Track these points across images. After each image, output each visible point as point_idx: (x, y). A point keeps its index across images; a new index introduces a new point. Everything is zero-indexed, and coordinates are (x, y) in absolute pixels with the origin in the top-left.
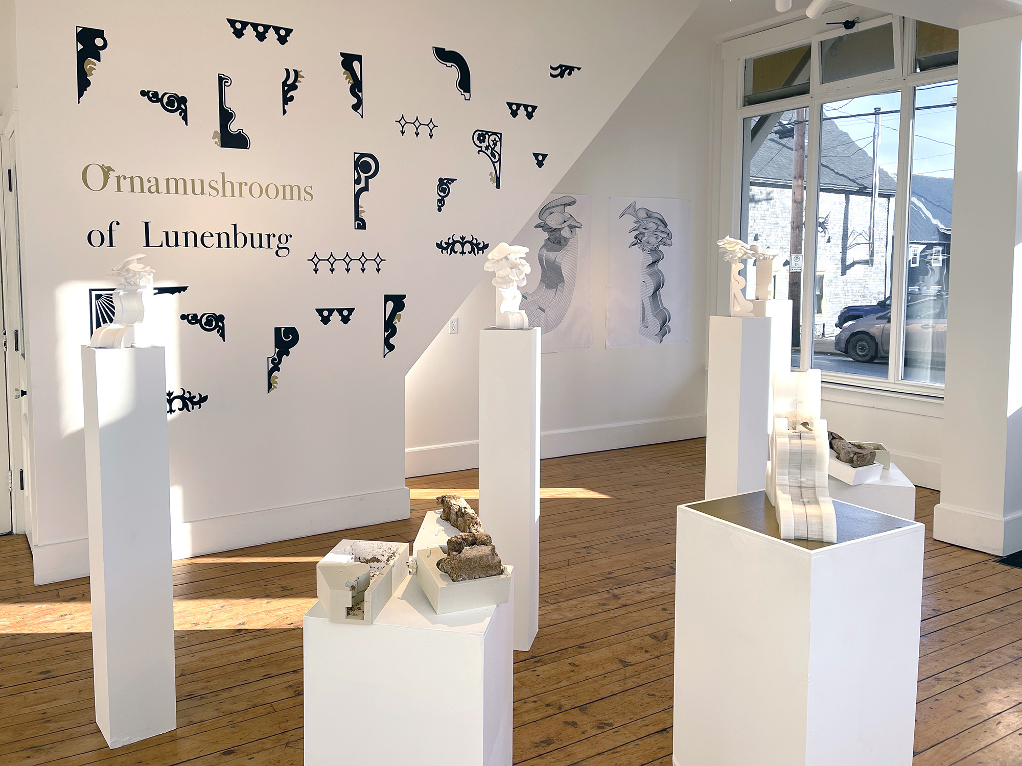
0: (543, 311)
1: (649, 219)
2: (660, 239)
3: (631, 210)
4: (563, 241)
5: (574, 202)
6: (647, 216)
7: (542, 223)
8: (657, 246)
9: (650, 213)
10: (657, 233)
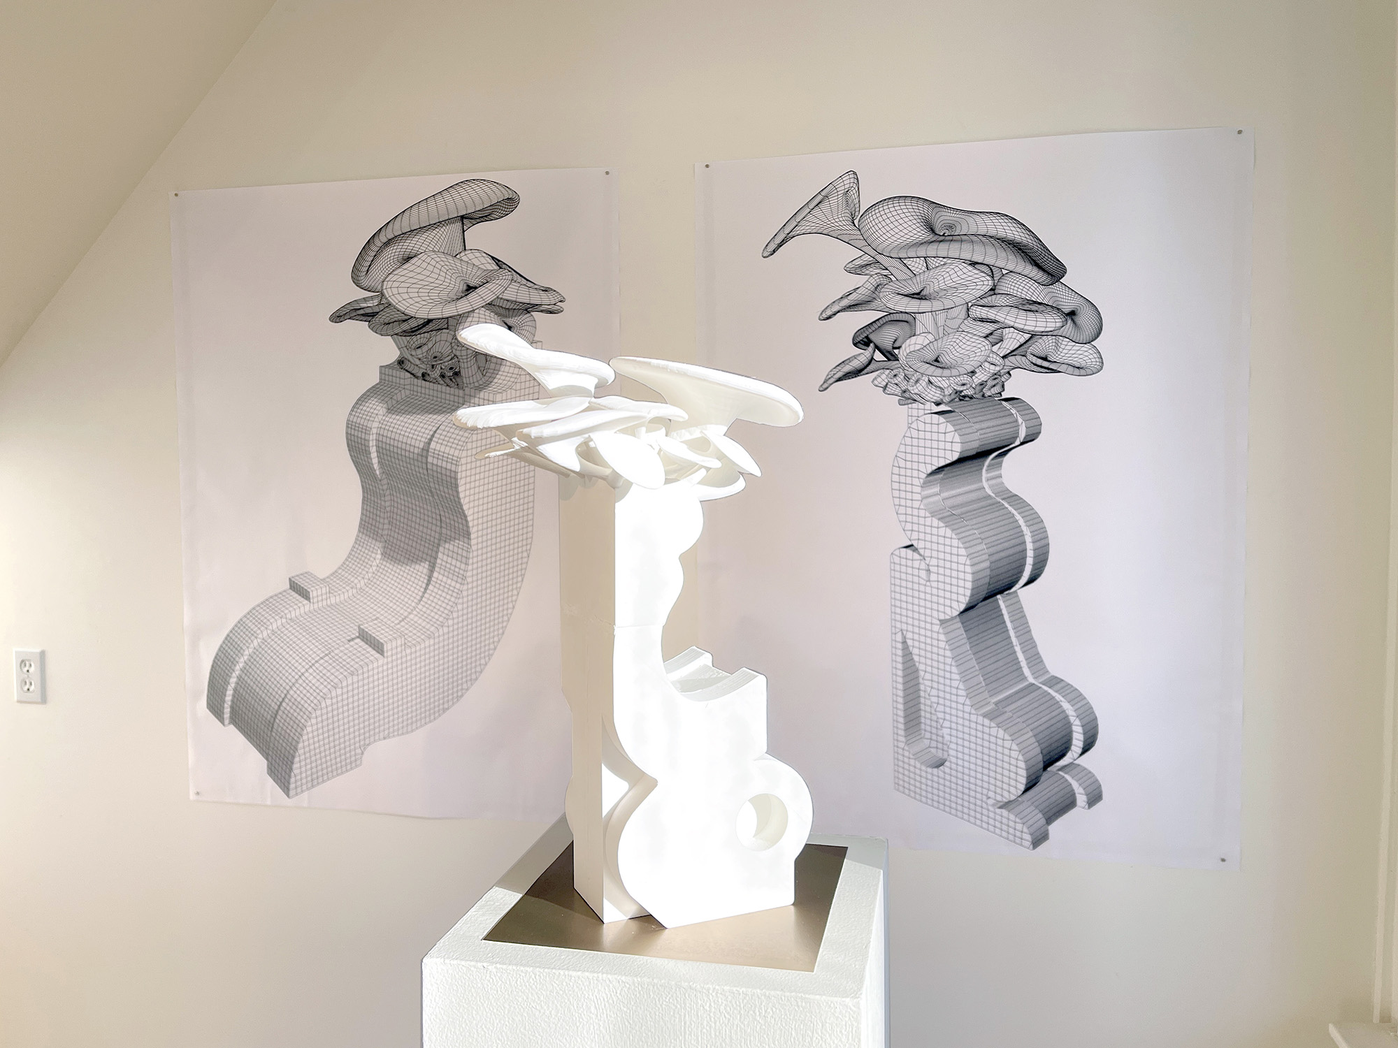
0: (378, 647)
1: (942, 249)
2: (1011, 342)
3: (834, 213)
4: (469, 371)
5: (509, 203)
6: (924, 235)
7: (365, 300)
8: (996, 376)
9: (947, 217)
10: (991, 314)
